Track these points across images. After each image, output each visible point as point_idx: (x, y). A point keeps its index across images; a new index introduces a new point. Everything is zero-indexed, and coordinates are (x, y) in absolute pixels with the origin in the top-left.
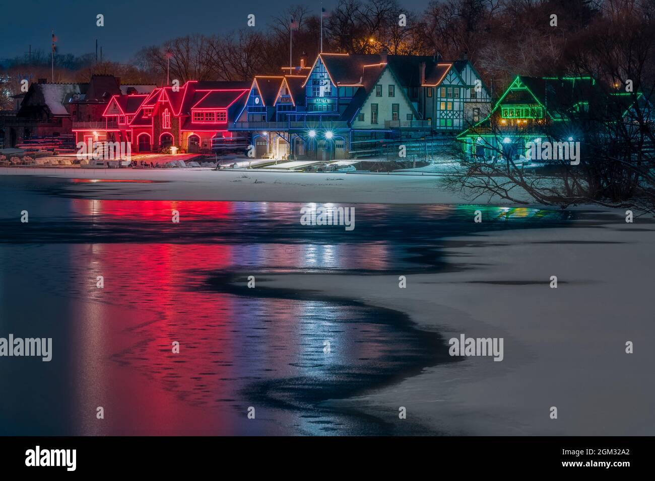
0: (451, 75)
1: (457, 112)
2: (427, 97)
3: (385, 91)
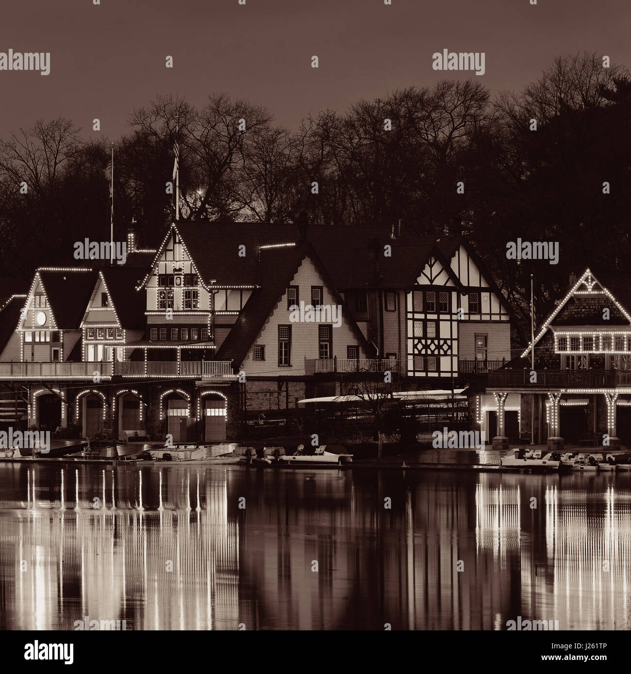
0: (431, 266)
1: (445, 342)
2: (386, 310)
3: (305, 293)
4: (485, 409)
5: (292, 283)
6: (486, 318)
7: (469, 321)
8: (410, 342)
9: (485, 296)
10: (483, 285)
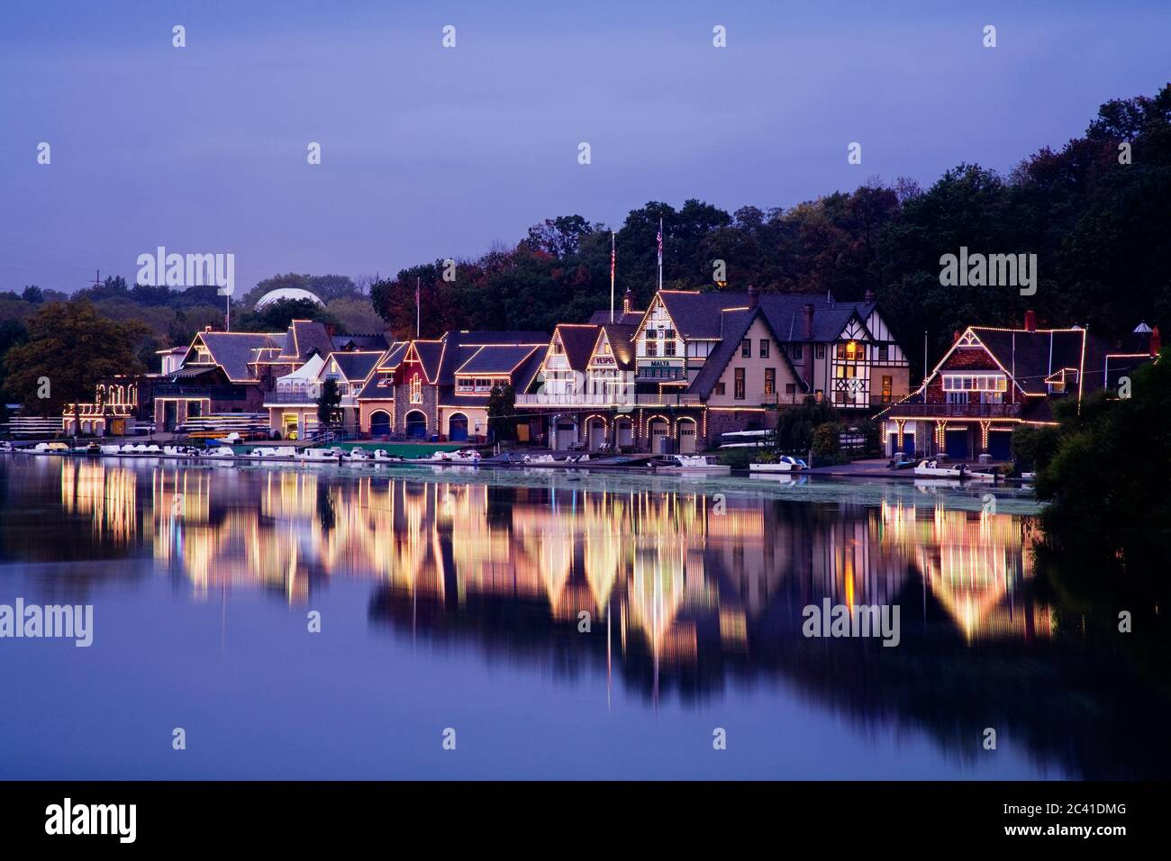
0: (852, 325)
1: (860, 382)
2: (817, 358)
3: (756, 348)
4: (889, 432)
5: (746, 337)
6: (891, 364)
7: (879, 367)
8: (834, 382)
9: (891, 348)
10: (891, 339)
